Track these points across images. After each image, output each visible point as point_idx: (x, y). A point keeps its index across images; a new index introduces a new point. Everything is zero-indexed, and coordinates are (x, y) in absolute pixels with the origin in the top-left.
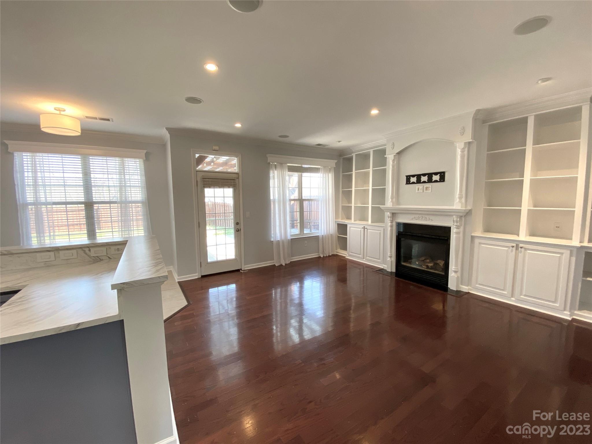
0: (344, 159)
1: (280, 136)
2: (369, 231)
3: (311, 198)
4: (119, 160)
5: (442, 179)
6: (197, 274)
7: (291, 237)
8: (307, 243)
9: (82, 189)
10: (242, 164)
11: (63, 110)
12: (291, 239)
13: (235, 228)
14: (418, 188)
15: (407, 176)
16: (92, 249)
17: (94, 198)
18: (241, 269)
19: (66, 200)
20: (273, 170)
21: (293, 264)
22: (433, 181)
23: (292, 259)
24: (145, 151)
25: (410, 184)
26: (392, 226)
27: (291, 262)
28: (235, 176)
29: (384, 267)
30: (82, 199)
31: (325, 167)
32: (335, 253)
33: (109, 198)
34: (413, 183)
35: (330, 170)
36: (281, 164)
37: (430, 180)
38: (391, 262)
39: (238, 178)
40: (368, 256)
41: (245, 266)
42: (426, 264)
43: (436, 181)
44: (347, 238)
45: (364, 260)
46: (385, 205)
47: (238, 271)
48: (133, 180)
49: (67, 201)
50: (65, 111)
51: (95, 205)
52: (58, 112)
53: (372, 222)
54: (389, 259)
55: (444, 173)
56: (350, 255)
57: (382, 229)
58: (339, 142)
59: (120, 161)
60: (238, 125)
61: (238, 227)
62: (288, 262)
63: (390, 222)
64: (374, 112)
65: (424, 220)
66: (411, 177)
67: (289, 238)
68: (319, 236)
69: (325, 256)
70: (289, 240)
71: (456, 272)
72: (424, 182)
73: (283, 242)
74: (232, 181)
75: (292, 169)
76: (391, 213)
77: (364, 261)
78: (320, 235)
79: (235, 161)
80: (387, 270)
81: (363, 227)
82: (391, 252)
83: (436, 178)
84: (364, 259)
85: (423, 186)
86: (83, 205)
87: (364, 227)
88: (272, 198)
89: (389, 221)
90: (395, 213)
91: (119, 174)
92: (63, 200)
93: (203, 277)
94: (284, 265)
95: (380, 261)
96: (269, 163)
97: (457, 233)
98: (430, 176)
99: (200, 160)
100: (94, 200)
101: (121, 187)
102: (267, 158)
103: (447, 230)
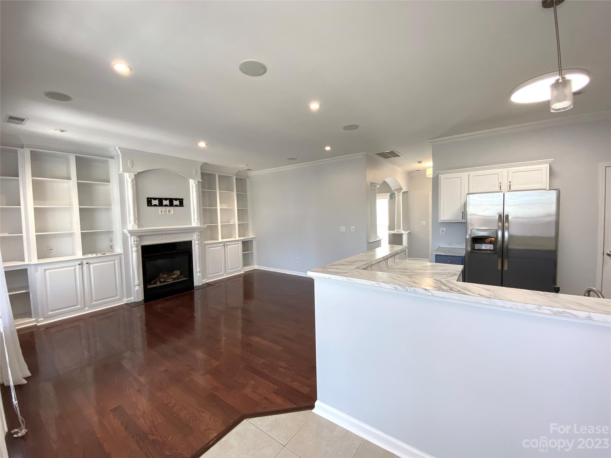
5: (181, 204)
14: (162, 211)
15: (148, 198)
22: (174, 205)
25: (151, 206)
26: (137, 251)
29: (127, 301)
34: (155, 205)
37: (171, 204)
42: (171, 278)
43: (176, 206)
44: (29, 291)
45: (87, 308)
53: (84, 255)
54: (137, 288)
55: (182, 199)
57: (117, 258)
58: (62, 131)
63: (135, 247)
64: (202, 144)
65: (171, 238)
66: (152, 200)
71: (200, 272)
72: (166, 205)
76: (137, 236)
77: (86, 310)
81: (80, 263)
83: (176, 203)
84: (85, 308)
85: (166, 209)
87: (82, 262)
97: (198, 244)
98: (171, 200)
103: (190, 243)
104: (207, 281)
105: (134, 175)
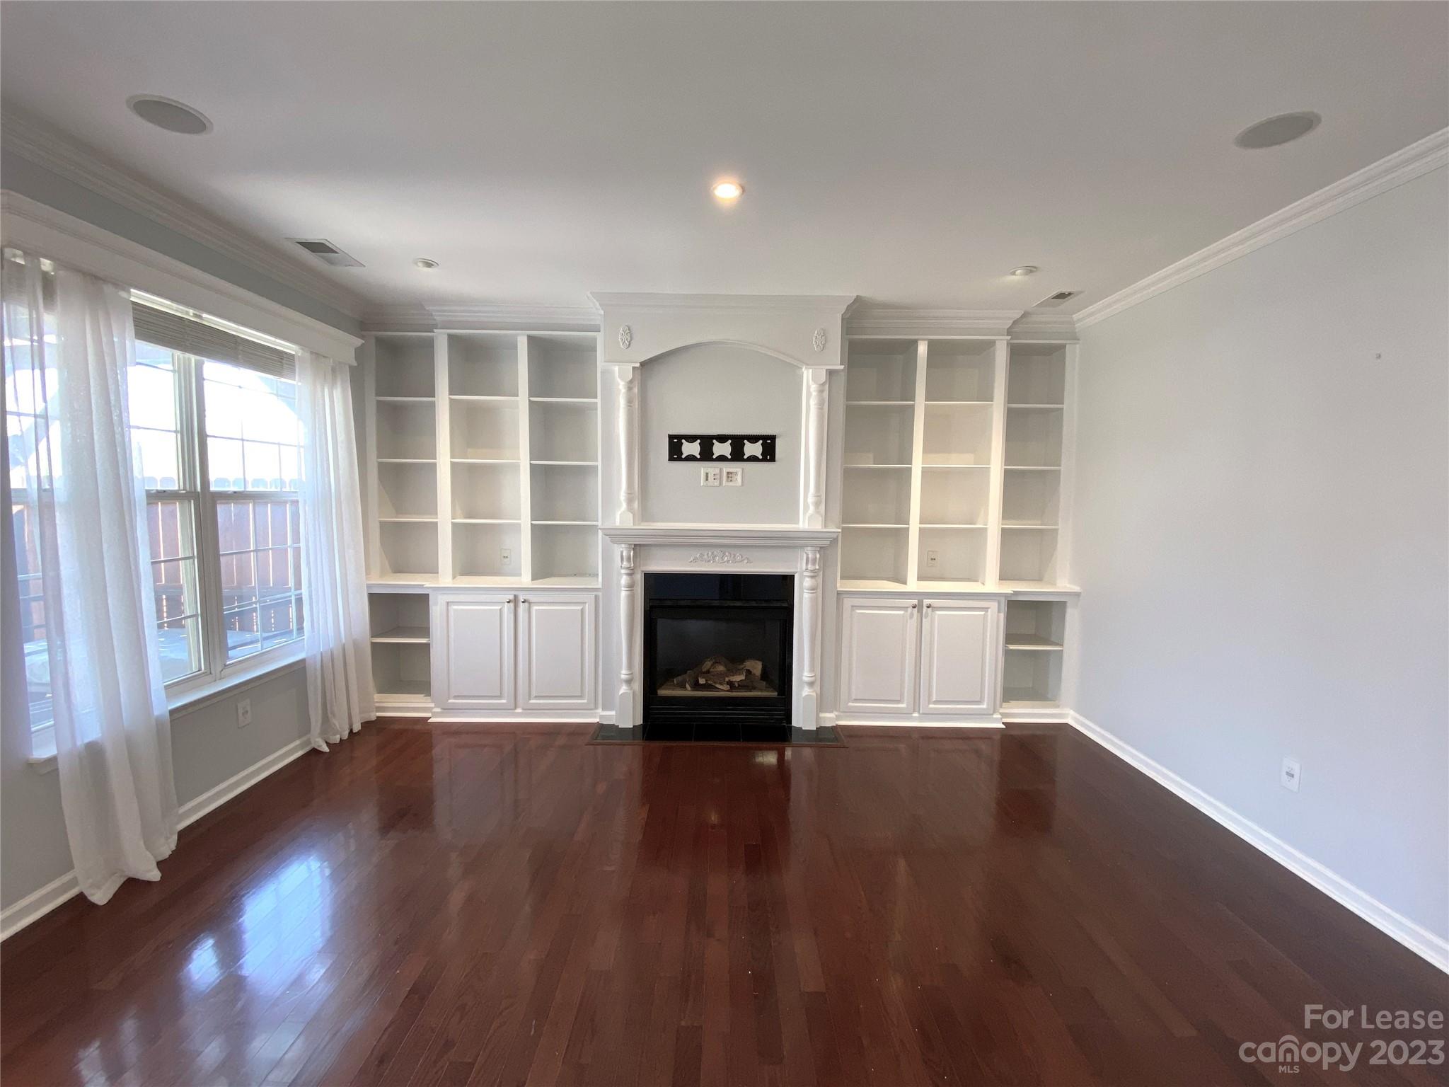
2: (535, 608)
3: (250, 489)
5: (769, 453)
7: (168, 701)
8: (249, 709)
12: (172, 712)
14: (707, 474)
15: (671, 437)
22: (745, 457)
25: (680, 459)
26: (631, 586)
29: (601, 717)
31: (317, 356)
32: (373, 716)
34: (691, 458)
35: (337, 373)
37: (737, 455)
38: (634, 693)
40: (534, 693)
42: (727, 679)
43: (753, 459)
44: (429, 643)
45: (519, 710)
53: (534, 578)
54: (624, 689)
55: (773, 438)
56: (448, 709)
57: (590, 598)
58: (428, 265)
63: (626, 574)
64: (726, 190)
65: (728, 561)
66: (683, 441)
67: (162, 706)
68: (303, 661)
69: (336, 739)
70: (160, 723)
71: (811, 684)
72: (722, 458)
73: (131, 742)
76: (631, 544)
77: (519, 715)
78: (310, 655)
80: (620, 726)
81: (512, 597)
82: (630, 666)
83: (753, 449)
84: (516, 708)
85: (721, 470)
87: (516, 596)
89: (623, 571)
90: (640, 545)
95: (585, 701)
97: (813, 589)
98: (738, 442)
103: (786, 582)
104: (838, 718)
105: (634, 368)
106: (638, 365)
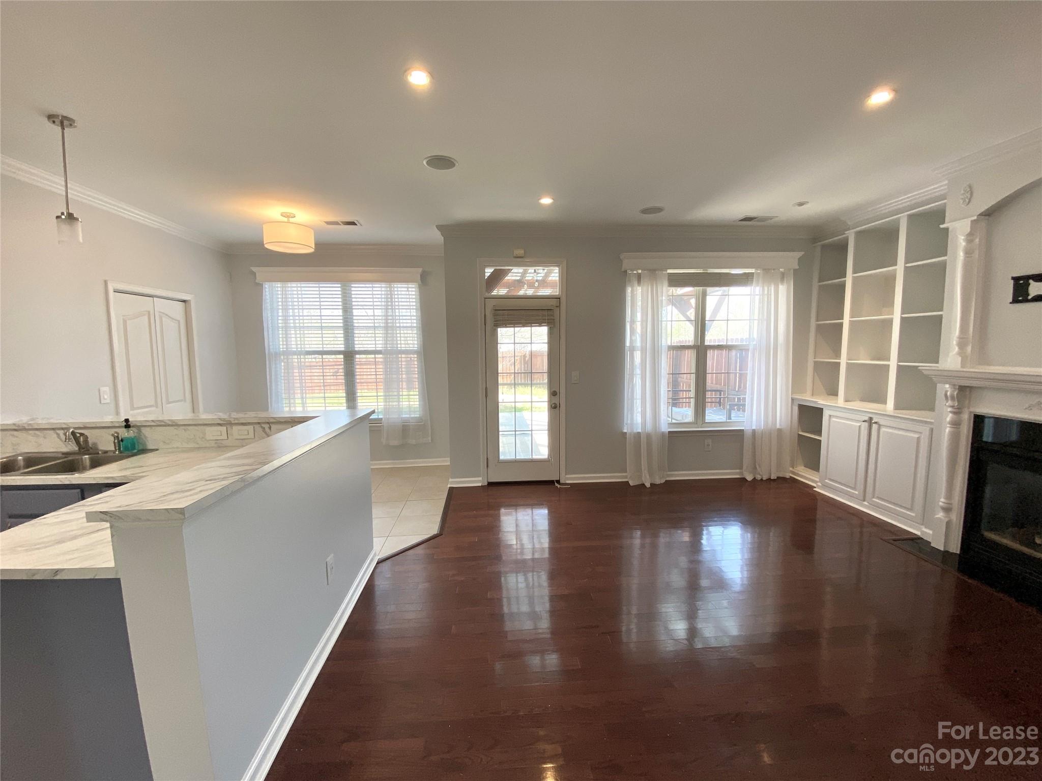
0: (823, 246)
1: (645, 211)
2: (883, 430)
3: (730, 343)
4: (385, 287)
6: (480, 479)
7: (669, 428)
8: (710, 444)
9: (342, 332)
10: (567, 279)
11: (292, 215)
12: (669, 432)
13: (550, 401)
15: (1016, 279)
16: (273, 427)
17: (356, 346)
18: (558, 482)
19: (323, 348)
20: (632, 287)
21: (670, 486)
23: (669, 476)
24: (420, 270)
25: (1026, 300)
26: (956, 424)
27: (666, 481)
28: (554, 302)
29: (922, 532)
30: (342, 348)
31: (766, 270)
32: (788, 475)
33: (374, 346)
35: (783, 277)
36: (653, 273)
38: (948, 524)
39: (559, 306)
40: (876, 496)
41: (567, 476)
44: (821, 441)
45: (866, 503)
46: (937, 362)
47: (551, 482)
48: (404, 318)
49: (325, 349)
50: (295, 217)
51: (357, 356)
52: (285, 219)
53: (897, 407)
54: (940, 515)
56: (825, 486)
57: (926, 430)
58: (801, 204)
59: (387, 287)
60: (546, 201)
61: (556, 400)
62: (658, 481)
63: (951, 412)
64: (880, 97)
66: (1030, 281)
67: (665, 428)
68: (743, 430)
69: (759, 477)
70: (663, 434)
73: (648, 436)
74: (546, 313)
75: (676, 281)
76: (955, 385)
77: (865, 506)
78: (747, 428)
79: (555, 274)
80: (932, 545)
81: (866, 418)
82: (949, 495)
84: (864, 501)
86: (342, 356)
87: (871, 419)
88: (628, 344)
89: (949, 409)
90: (971, 388)
91: (384, 309)
92: (319, 348)
93: (491, 484)
94: (648, 485)
95: (913, 514)
96: (626, 272)
99: (497, 277)
100: (356, 349)
101: (386, 328)
102: (621, 261)
105: (972, 221)
106: (975, 218)
